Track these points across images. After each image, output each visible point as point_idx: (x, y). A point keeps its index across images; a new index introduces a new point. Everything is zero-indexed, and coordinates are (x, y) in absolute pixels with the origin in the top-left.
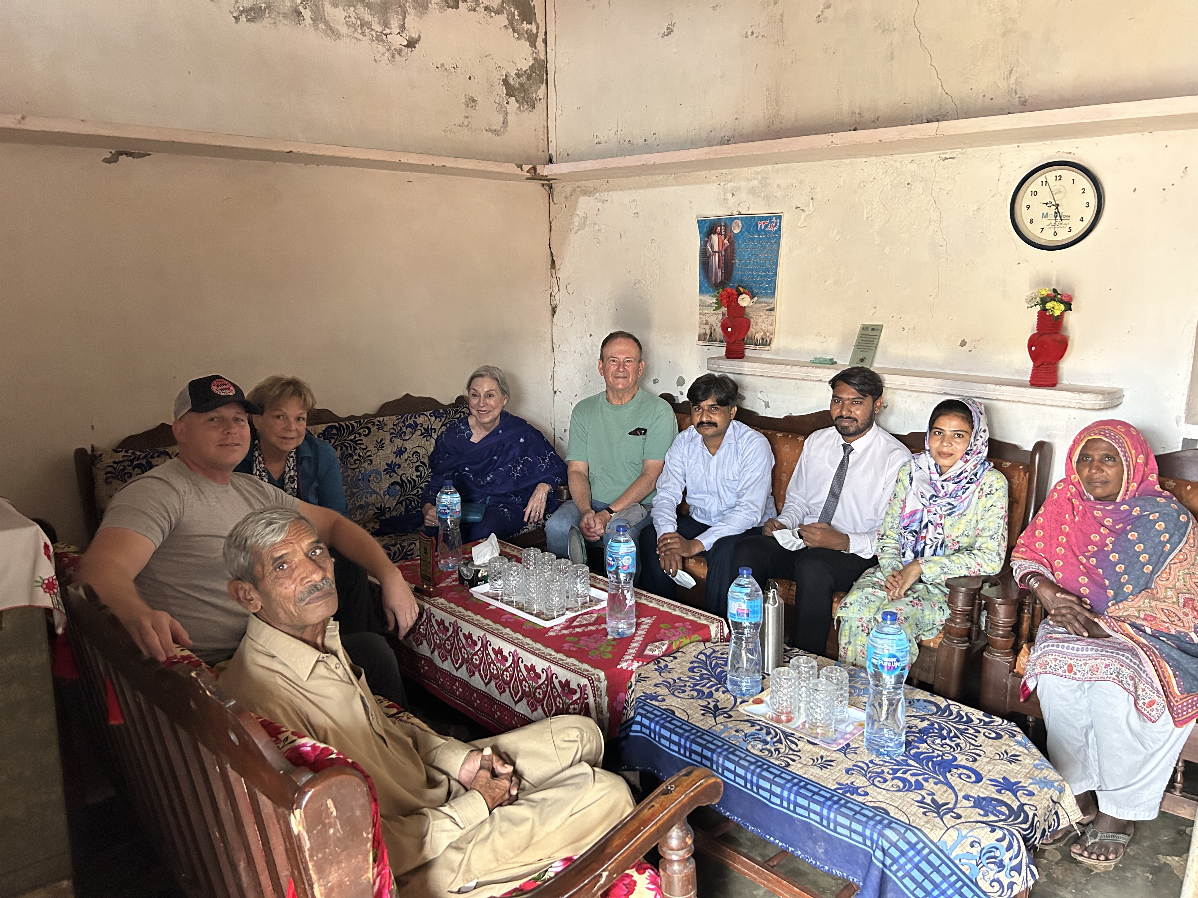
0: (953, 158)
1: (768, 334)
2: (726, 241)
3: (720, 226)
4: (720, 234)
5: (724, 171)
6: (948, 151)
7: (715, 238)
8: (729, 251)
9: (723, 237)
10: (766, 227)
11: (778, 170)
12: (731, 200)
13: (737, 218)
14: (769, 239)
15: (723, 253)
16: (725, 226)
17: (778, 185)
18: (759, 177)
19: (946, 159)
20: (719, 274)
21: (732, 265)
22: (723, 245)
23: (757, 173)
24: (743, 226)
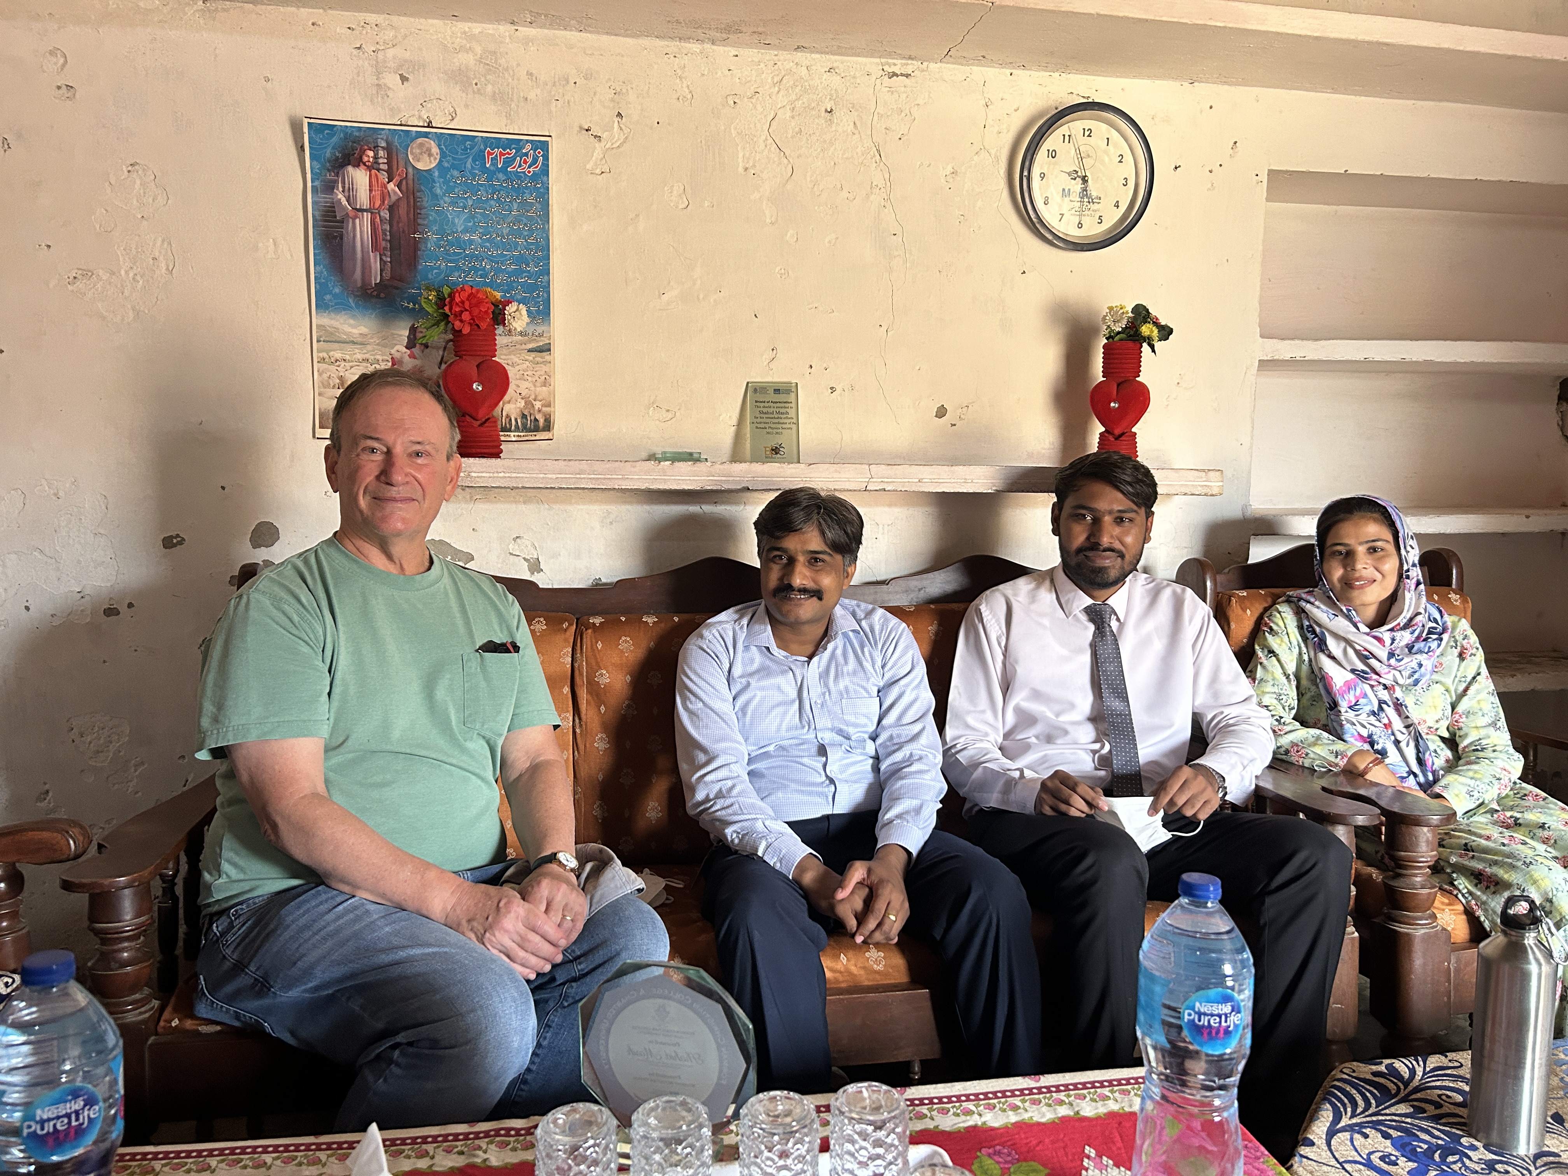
0: (907, 76)
1: (538, 405)
2: (391, 186)
3: (375, 148)
4: (373, 167)
5: (372, 18)
6: (899, 62)
7: (360, 177)
8: (402, 211)
9: (384, 177)
10: (509, 162)
11: (527, 41)
12: (400, 92)
13: (426, 135)
14: (519, 191)
15: (386, 214)
16: (389, 149)
17: (530, 74)
18: (479, 50)
19: (895, 74)
20: (376, 266)
21: (415, 246)
22: (385, 194)
23: (471, 37)
24: (443, 155)
